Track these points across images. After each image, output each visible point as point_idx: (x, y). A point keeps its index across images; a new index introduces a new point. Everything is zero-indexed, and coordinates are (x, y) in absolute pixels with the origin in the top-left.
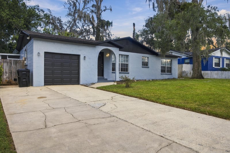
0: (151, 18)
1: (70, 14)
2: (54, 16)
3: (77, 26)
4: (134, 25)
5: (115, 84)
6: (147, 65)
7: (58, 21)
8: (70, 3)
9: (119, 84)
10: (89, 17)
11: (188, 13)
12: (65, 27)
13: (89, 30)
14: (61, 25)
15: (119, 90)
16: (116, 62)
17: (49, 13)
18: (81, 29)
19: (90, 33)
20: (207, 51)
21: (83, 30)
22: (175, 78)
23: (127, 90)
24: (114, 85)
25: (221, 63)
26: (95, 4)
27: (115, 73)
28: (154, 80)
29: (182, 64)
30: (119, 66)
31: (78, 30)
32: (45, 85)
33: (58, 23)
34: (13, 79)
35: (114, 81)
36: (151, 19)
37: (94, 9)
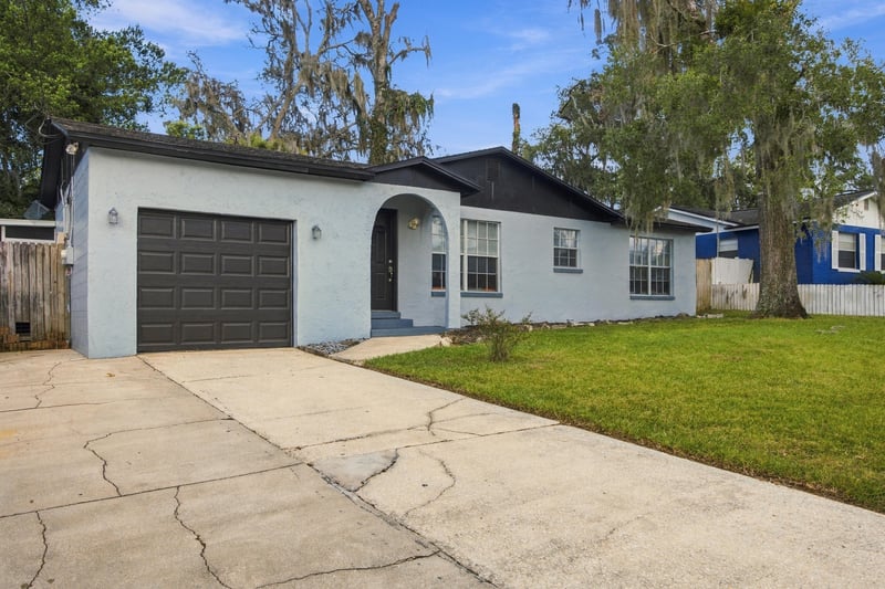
0: (582, 84)
1: (271, 73)
2: (214, 82)
3: (300, 114)
4: (516, 108)
5: (446, 342)
6: (573, 263)
7: (229, 100)
8: (272, 29)
9: (461, 343)
10: (345, 79)
11: (749, 40)
12: (255, 120)
13: (346, 130)
14: (241, 113)
15: (462, 374)
16: (447, 249)
17: (193, 67)
18: (314, 128)
19: (351, 143)
20: (828, 201)
21: (321, 133)
22: (687, 315)
23: (497, 375)
24: (438, 349)
25: (863, 252)
26: (367, 29)
27: (443, 295)
28: (604, 323)
29: (710, 258)
30: (462, 269)
31: (305, 130)
32: (140, 351)
33: (228, 104)
34: (12, 324)
35: (440, 331)
36: (582, 89)
37: (362, 50)
